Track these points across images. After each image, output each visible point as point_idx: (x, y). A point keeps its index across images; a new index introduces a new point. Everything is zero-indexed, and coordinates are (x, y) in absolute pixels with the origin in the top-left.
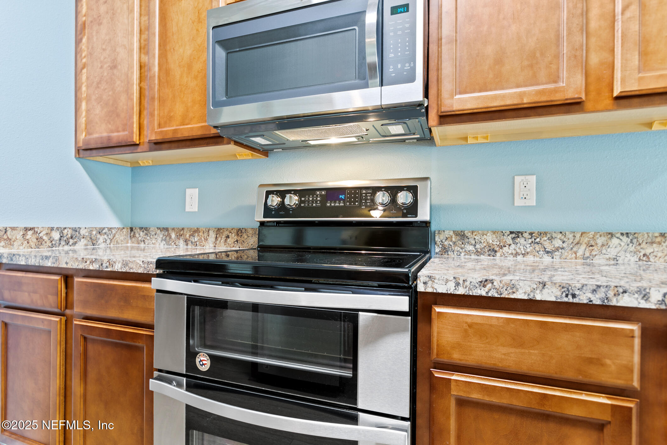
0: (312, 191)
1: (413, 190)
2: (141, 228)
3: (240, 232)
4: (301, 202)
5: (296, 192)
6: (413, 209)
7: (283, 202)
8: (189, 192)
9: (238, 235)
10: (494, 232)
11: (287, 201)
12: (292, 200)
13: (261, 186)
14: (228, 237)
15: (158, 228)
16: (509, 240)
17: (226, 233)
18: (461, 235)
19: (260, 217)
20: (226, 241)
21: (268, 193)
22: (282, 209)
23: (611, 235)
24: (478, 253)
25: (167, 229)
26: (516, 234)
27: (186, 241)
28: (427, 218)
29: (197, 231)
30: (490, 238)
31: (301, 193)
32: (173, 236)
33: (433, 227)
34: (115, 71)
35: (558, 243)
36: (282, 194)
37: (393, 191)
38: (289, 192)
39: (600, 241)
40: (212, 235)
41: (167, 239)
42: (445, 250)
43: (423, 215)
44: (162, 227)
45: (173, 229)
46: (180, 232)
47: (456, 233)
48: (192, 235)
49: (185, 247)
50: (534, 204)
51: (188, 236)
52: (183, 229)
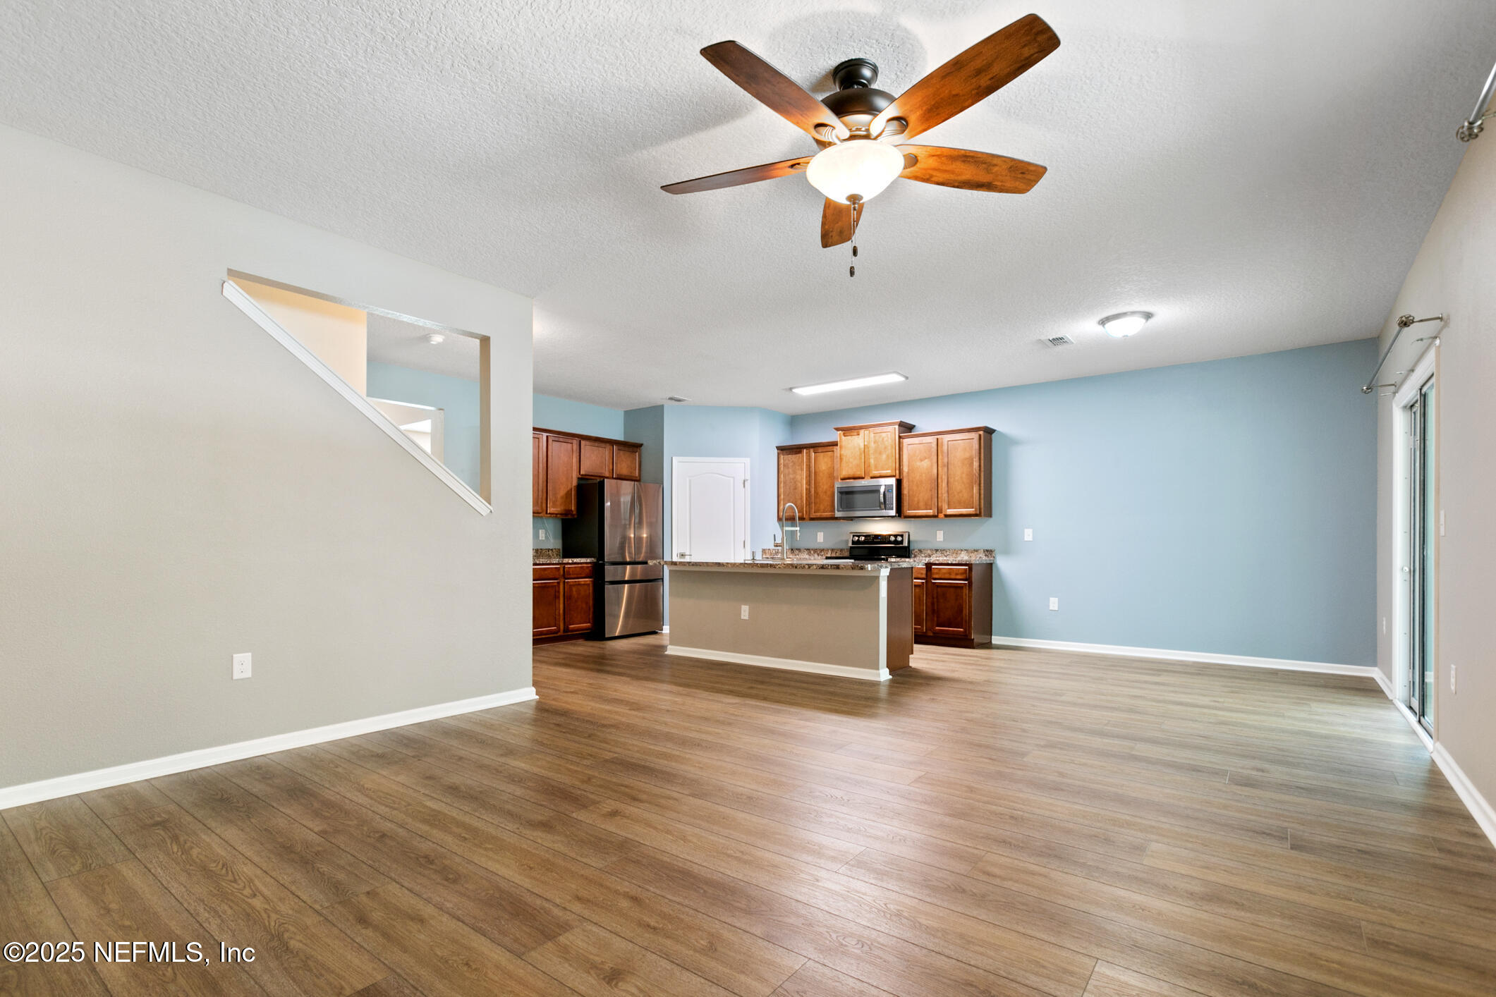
0: (869, 536)
1: (902, 536)
2: (797, 549)
3: (841, 550)
4: (865, 539)
5: (863, 536)
6: (902, 542)
7: (858, 540)
8: (818, 534)
10: (930, 549)
11: (860, 539)
12: (862, 539)
13: (851, 533)
16: (934, 552)
18: (920, 551)
19: (850, 545)
21: (854, 536)
22: (858, 542)
23: (962, 549)
24: (926, 557)
25: (809, 550)
26: (937, 550)
27: (818, 555)
30: (929, 552)
31: (865, 536)
32: (812, 552)
33: (911, 548)
35: (948, 553)
36: (858, 536)
37: (896, 536)
38: (861, 536)
39: (959, 552)
41: (809, 554)
42: (915, 556)
43: (906, 544)
44: (807, 548)
45: (812, 550)
46: (815, 551)
47: (919, 550)
50: (942, 540)
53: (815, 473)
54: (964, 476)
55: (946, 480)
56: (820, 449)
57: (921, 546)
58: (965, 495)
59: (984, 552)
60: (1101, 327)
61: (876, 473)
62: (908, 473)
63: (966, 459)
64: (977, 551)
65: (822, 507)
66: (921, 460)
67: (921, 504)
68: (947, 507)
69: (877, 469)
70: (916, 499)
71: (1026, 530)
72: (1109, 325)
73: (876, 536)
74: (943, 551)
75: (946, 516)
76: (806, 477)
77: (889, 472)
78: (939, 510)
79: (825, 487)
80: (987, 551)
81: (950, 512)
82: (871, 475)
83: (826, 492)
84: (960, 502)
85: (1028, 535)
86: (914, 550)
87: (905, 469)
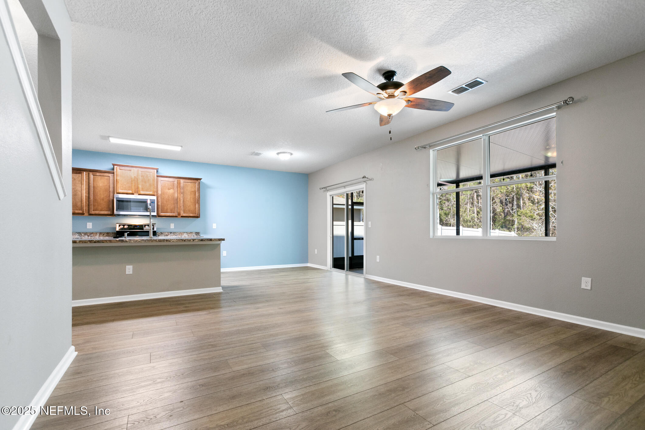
0: (131, 225)
4: (128, 227)
5: (127, 225)
7: (123, 227)
8: (88, 223)
9: (107, 234)
10: (167, 232)
12: (126, 227)
13: (118, 223)
14: (104, 234)
15: (76, 233)
16: (170, 234)
17: (103, 234)
18: (162, 233)
19: (117, 230)
20: (103, 236)
21: (120, 225)
23: (184, 233)
24: (165, 236)
25: (80, 233)
28: (156, 230)
29: (93, 233)
30: (167, 234)
31: (128, 225)
32: (83, 234)
33: (157, 232)
34: (76, 196)
35: (177, 234)
36: (124, 225)
38: (125, 225)
39: (183, 233)
40: (98, 234)
44: (78, 232)
45: (83, 233)
46: (86, 234)
47: (161, 233)
48: (91, 234)
49: (88, 237)
50: (173, 228)
51: (89, 234)
52: (87, 233)
53: (94, 187)
54: (191, 199)
55: (183, 200)
56: (98, 174)
57: (162, 231)
58: (192, 208)
59: (195, 233)
60: (277, 155)
61: (142, 192)
62: (161, 194)
63: (192, 192)
64: (192, 233)
65: (100, 208)
66: (169, 189)
67: (169, 210)
68: (183, 213)
69: (143, 190)
70: (166, 208)
71: (213, 224)
72: (280, 155)
73: (135, 226)
74: (174, 233)
75: (182, 217)
76: (86, 189)
77: (151, 193)
78: (179, 214)
79: (102, 197)
80: (197, 233)
81: (184, 215)
82: (139, 193)
83: (103, 200)
84: (189, 211)
85: (214, 226)
86: (158, 233)
87: (160, 192)
